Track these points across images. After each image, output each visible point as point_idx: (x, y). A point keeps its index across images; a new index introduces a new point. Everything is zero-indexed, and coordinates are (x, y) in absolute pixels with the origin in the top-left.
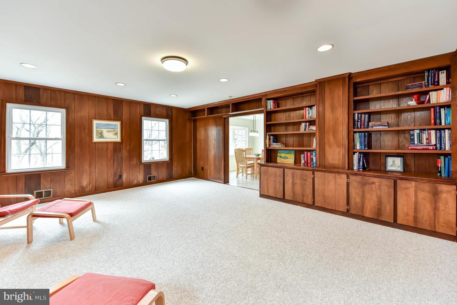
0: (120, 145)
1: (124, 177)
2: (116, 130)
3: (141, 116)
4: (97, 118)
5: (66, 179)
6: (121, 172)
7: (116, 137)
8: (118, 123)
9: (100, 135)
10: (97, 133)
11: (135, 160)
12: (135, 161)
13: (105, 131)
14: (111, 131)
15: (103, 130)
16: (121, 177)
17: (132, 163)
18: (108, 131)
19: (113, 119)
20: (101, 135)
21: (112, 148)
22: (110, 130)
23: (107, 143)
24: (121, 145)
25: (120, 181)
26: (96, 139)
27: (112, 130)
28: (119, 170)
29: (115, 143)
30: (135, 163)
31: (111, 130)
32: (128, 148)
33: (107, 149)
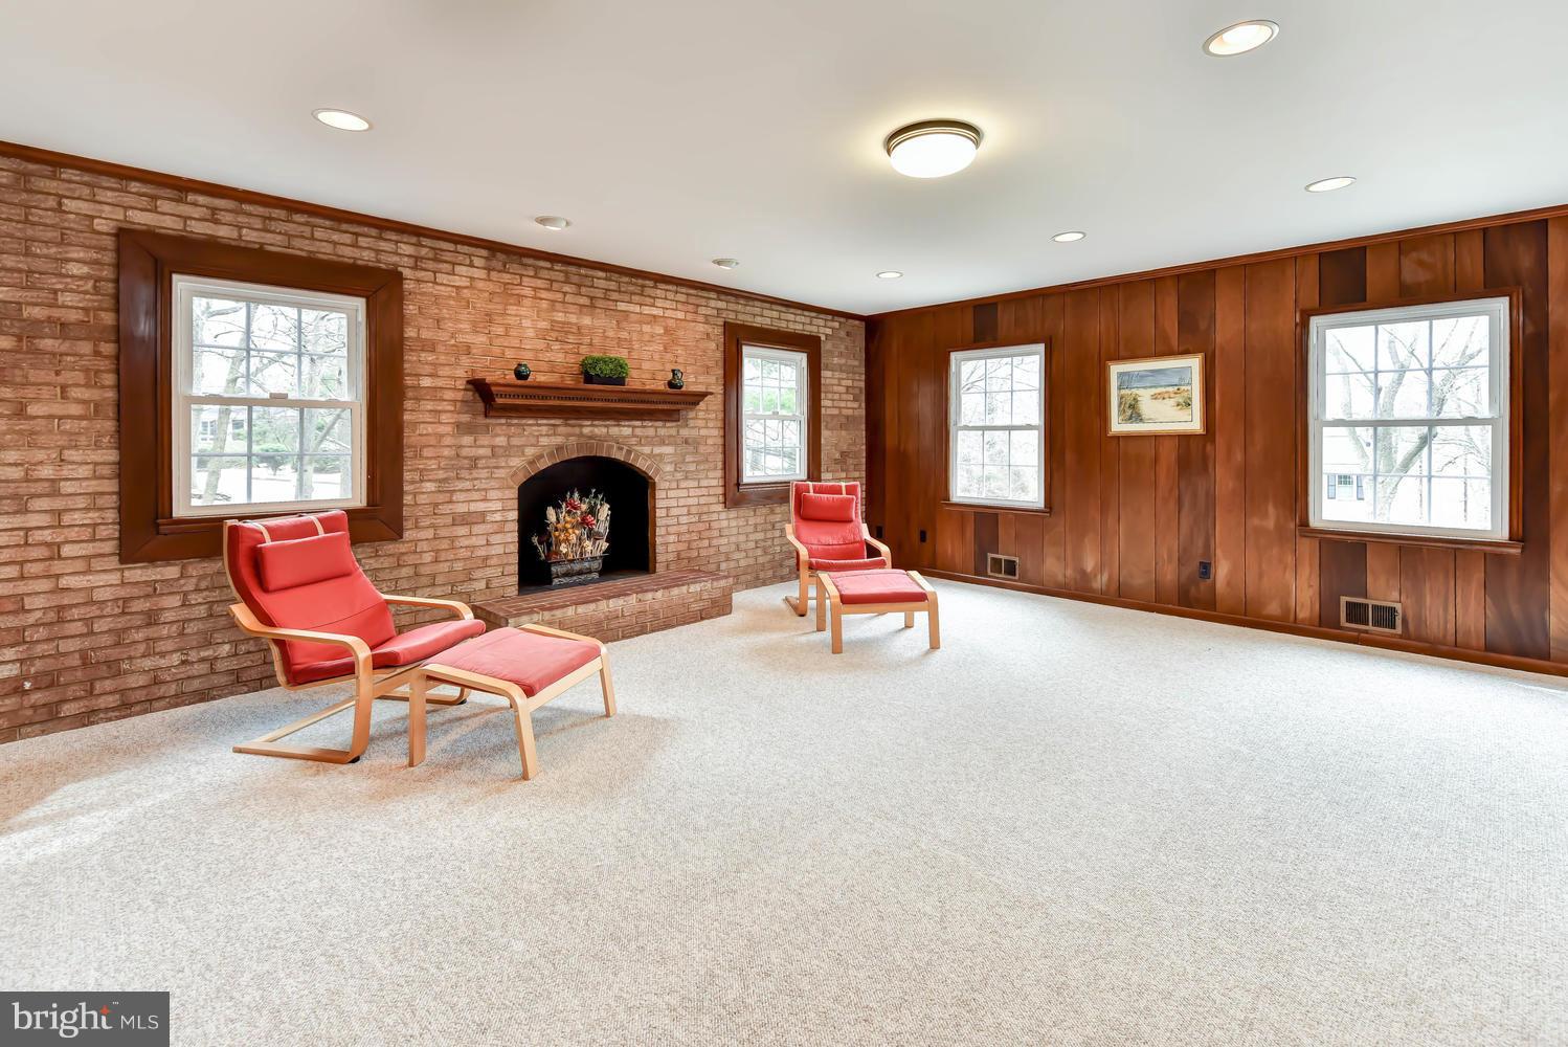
0: (1204, 447)
1: (1222, 571)
2: (1185, 388)
3: (1306, 315)
4: (1122, 353)
5: (1046, 537)
6: (1208, 548)
7: (1184, 415)
8: (1193, 364)
9: (1129, 412)
10: (1120, 404)
11: (1271, 510)
12: (1270, 518)
13: (1145, 397)
14: (1166, 395)
15: (1140, 392)
16: (1206, 569)
17: (1255, 521)
18: (1155, 397)
19: (1176, 348)
20: (1133, 411)
21: (1173, 456)
22: (1163, 390)
23: (1157, 438)
24: (1209, 447)
25: (1204, 585)
26: (1118, 425)
27: (1171, 389)
28: (1200, 543)
29: (1184, 439)
30: (1270, 523)
31: (1167, 392)
32: (1239, 456)
33: (1156, 460)
